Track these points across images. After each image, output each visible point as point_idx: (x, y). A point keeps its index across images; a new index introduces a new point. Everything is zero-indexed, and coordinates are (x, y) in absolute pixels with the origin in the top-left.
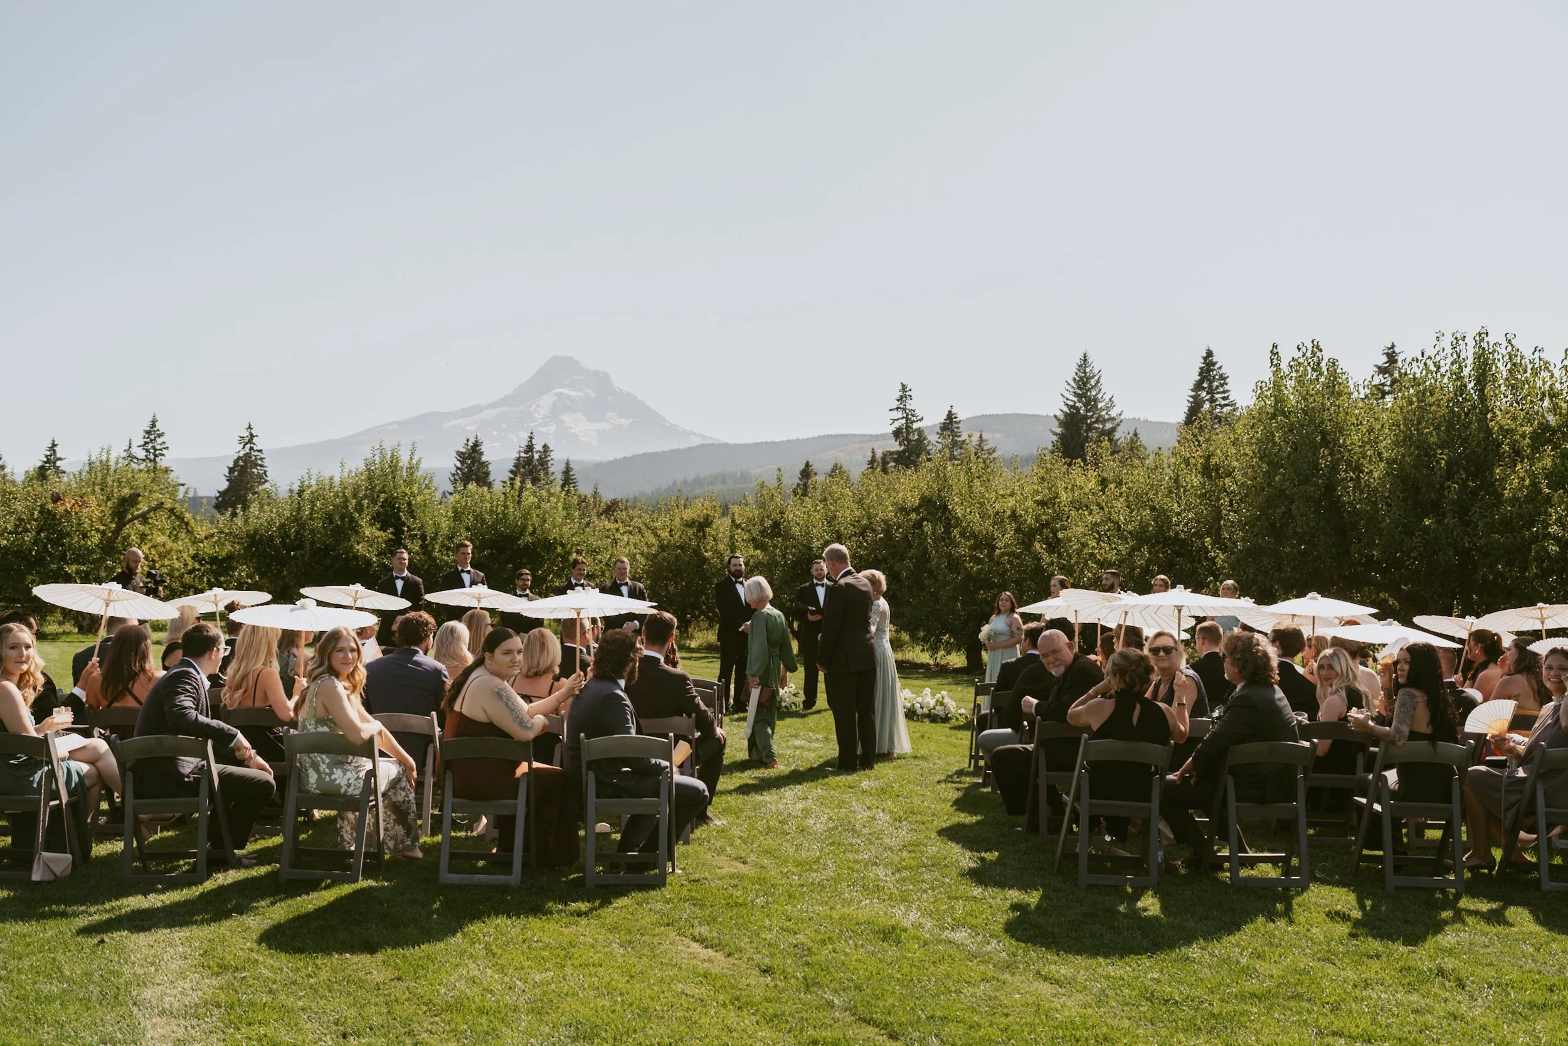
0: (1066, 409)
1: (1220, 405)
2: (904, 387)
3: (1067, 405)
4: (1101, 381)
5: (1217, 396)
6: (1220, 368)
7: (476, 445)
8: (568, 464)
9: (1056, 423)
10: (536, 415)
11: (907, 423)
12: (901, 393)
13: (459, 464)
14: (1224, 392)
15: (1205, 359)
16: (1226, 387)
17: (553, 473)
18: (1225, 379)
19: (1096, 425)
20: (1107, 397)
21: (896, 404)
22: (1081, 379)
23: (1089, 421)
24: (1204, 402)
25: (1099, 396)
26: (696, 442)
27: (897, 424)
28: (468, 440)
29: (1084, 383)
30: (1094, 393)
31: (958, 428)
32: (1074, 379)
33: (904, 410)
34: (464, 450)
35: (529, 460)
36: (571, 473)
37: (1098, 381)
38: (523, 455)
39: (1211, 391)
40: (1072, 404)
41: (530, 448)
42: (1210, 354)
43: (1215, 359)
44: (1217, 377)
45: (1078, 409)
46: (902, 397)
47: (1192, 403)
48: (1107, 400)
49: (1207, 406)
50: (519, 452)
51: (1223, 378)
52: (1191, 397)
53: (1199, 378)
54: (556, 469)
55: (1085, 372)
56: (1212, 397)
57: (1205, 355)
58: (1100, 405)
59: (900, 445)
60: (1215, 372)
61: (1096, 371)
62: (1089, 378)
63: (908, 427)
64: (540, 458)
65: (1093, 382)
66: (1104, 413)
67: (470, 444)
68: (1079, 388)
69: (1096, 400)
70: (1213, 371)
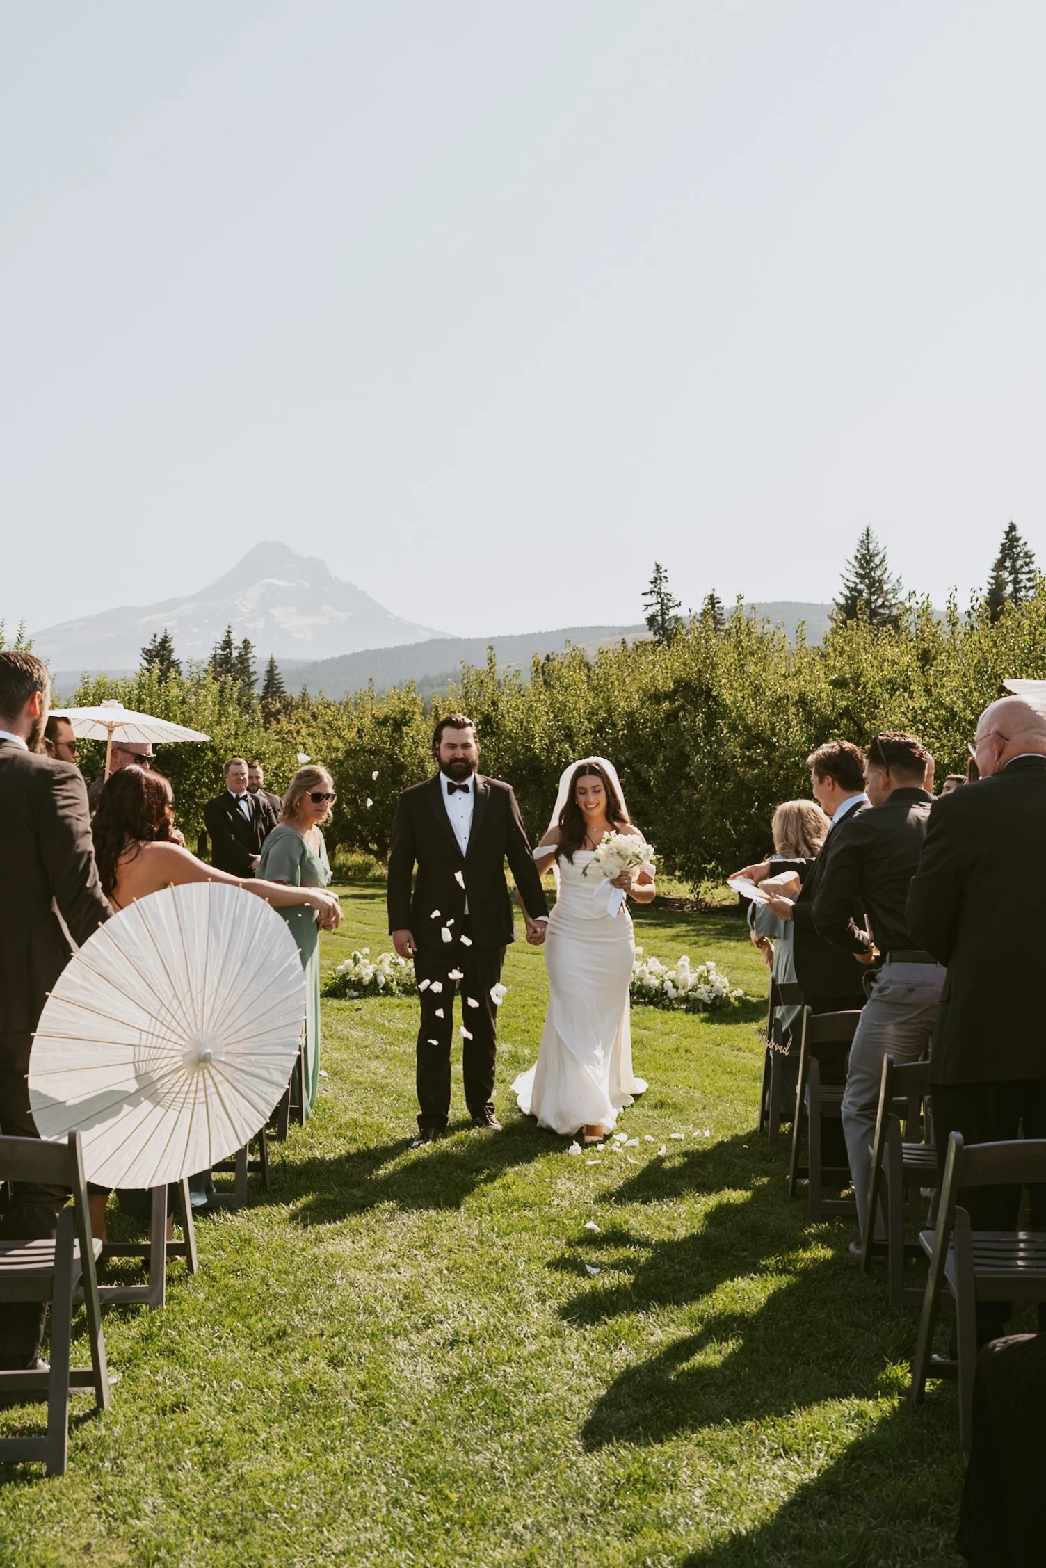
0: (847, 592)
1: (1025, 587)
2: (658, 568)
3: (848, 588)
4: (887, 558)
5: (1021, 577)
6: (1025, 544)
7: (165, 641)
8: (272, 662)
9: (836, 608)
10: (243, 609)
11: (662, 609)
12: (655, 575)
13: (145, 664)
14: (1030, 572)
15: (1007, 533)
16: (1032, 567)
17: (254, 673)
18: (1030, 557)
19: (881, 611)
20: (894, 578)
21: (649, 587)
22: (864, 556)
23: (873, 606)
24: (1007, 583)
25: (885, 577)
26: (424, 637)
27: (651, 611)
28: (155, 636)
29: (867, 562)
30: (878, 573)
31: (721, 614)
32: (856, 557)
33: (659, 593)
34: (151, 647)
35: (227, 659)
36: (276, 672)
37: (883, 560)
38: (220, 652)
39: (1015, 571)
40: (852, 585)
41: (227, 644)
42: (1013, 528)
43: (1018, 535)
44: (1021, 555)
45: (860, 592)
46: (656, 579)
47: (992, 585)
48: (894, 581)
49: (1009, 589)
50: (215, 649)
51: (1027, 555)
52: (992, 577)
53: (1000, 556)
54: (258, 667)
55: (868, 549)
56: (1016, 578)
57: (1007, 529)
58: (886, 587)
59: (655, 634)
60: (1019, 550)
61: (880, 547)
62: (871, 556)
63: (663, 614)
64: (240, 655)
65: (877, 560)
66: (890, 596)
67: (159, 640)
68: (861, 567)
69: (880, 581)
70: (1016, 547)
